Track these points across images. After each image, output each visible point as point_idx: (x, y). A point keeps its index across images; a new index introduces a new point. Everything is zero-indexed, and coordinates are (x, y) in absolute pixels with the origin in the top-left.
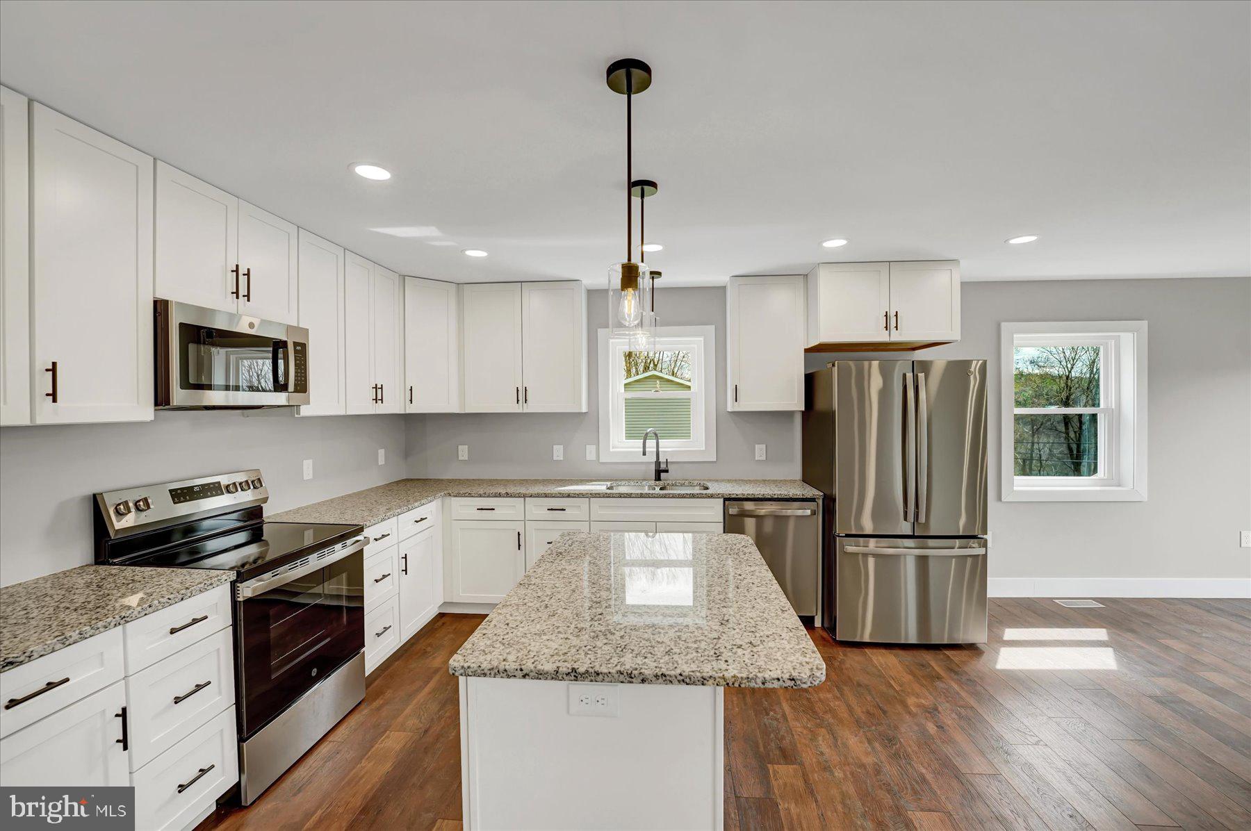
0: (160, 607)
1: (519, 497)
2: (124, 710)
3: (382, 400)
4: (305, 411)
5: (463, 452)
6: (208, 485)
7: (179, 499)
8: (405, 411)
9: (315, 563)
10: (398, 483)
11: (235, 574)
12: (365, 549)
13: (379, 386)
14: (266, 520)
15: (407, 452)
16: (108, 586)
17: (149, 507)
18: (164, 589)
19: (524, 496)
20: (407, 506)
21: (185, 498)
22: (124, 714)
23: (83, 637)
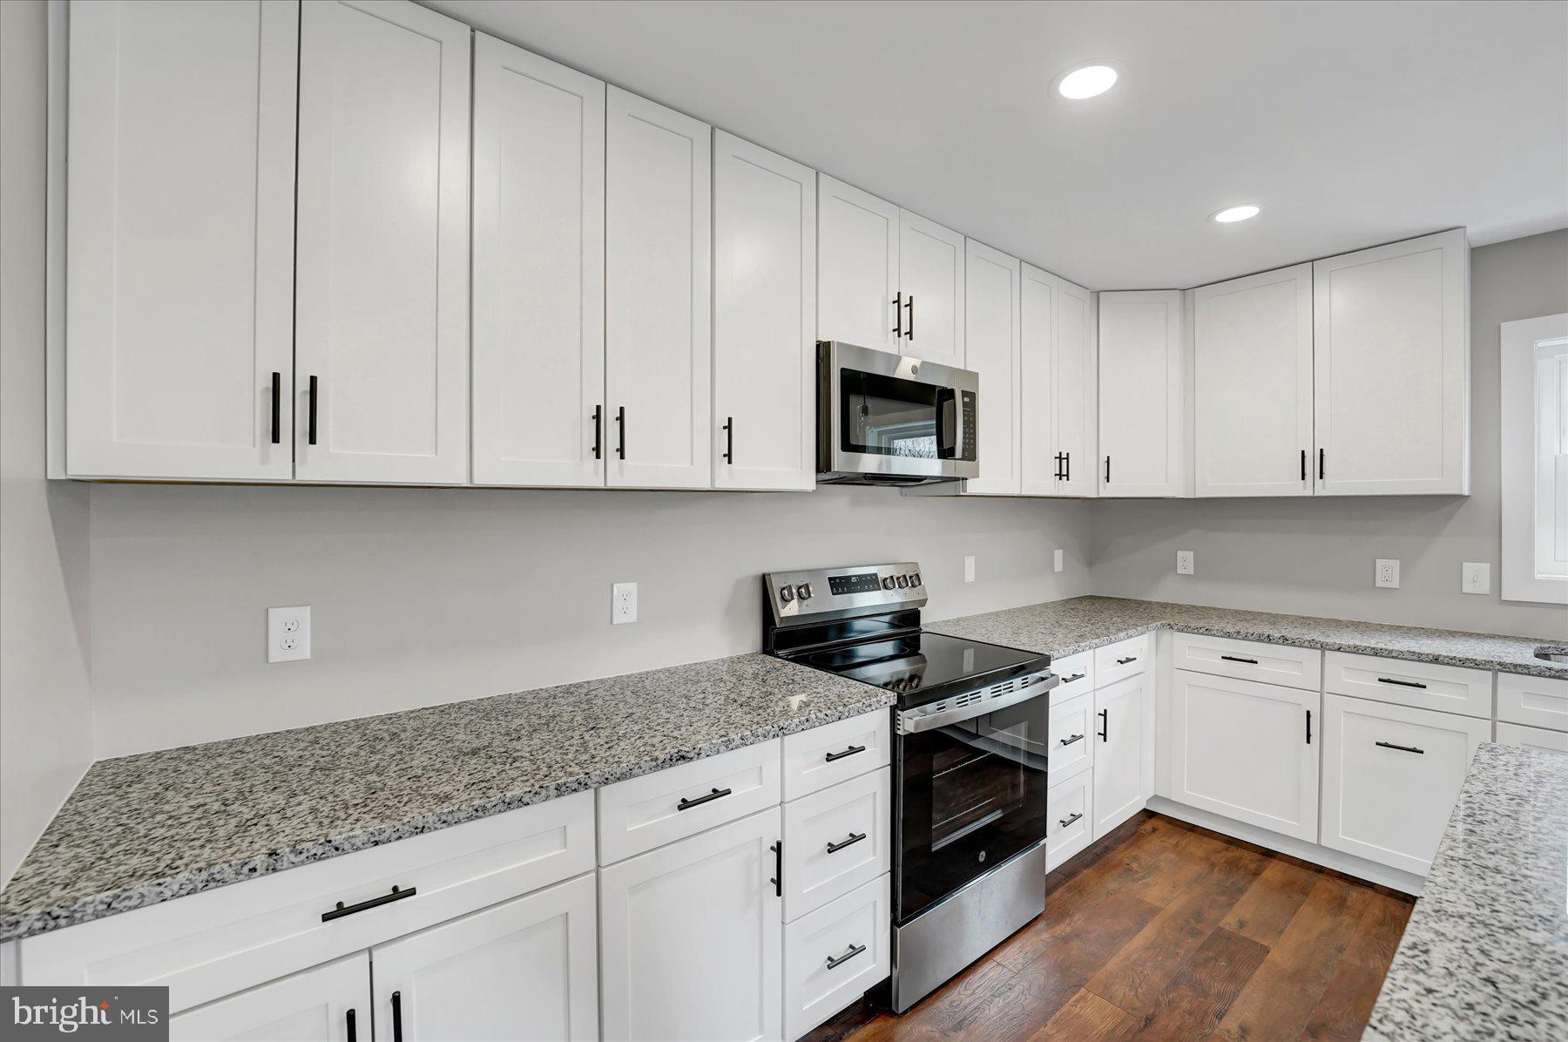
0: (817, 724)
1: (1311, 647)
2: (779, 844)
3: (1067, 475)
4: (973, 487)
5: (1186, 561)
6: (865, 576)
7: (837, 590)
8: (1098, 494)
9: (987, 700)
10: (1081, 599)
11: (896, 698)
12: (1052, 692)
13: (1064, 456)
14: (924, 629)
15: (1092, 555)
16: (772, 682)
17: (810, 596)
18: (822, 700)
19: (1323, 648)
20: (1106, 634)
21: (843, 589)
22: (778, 849)
23: (744, 742)
